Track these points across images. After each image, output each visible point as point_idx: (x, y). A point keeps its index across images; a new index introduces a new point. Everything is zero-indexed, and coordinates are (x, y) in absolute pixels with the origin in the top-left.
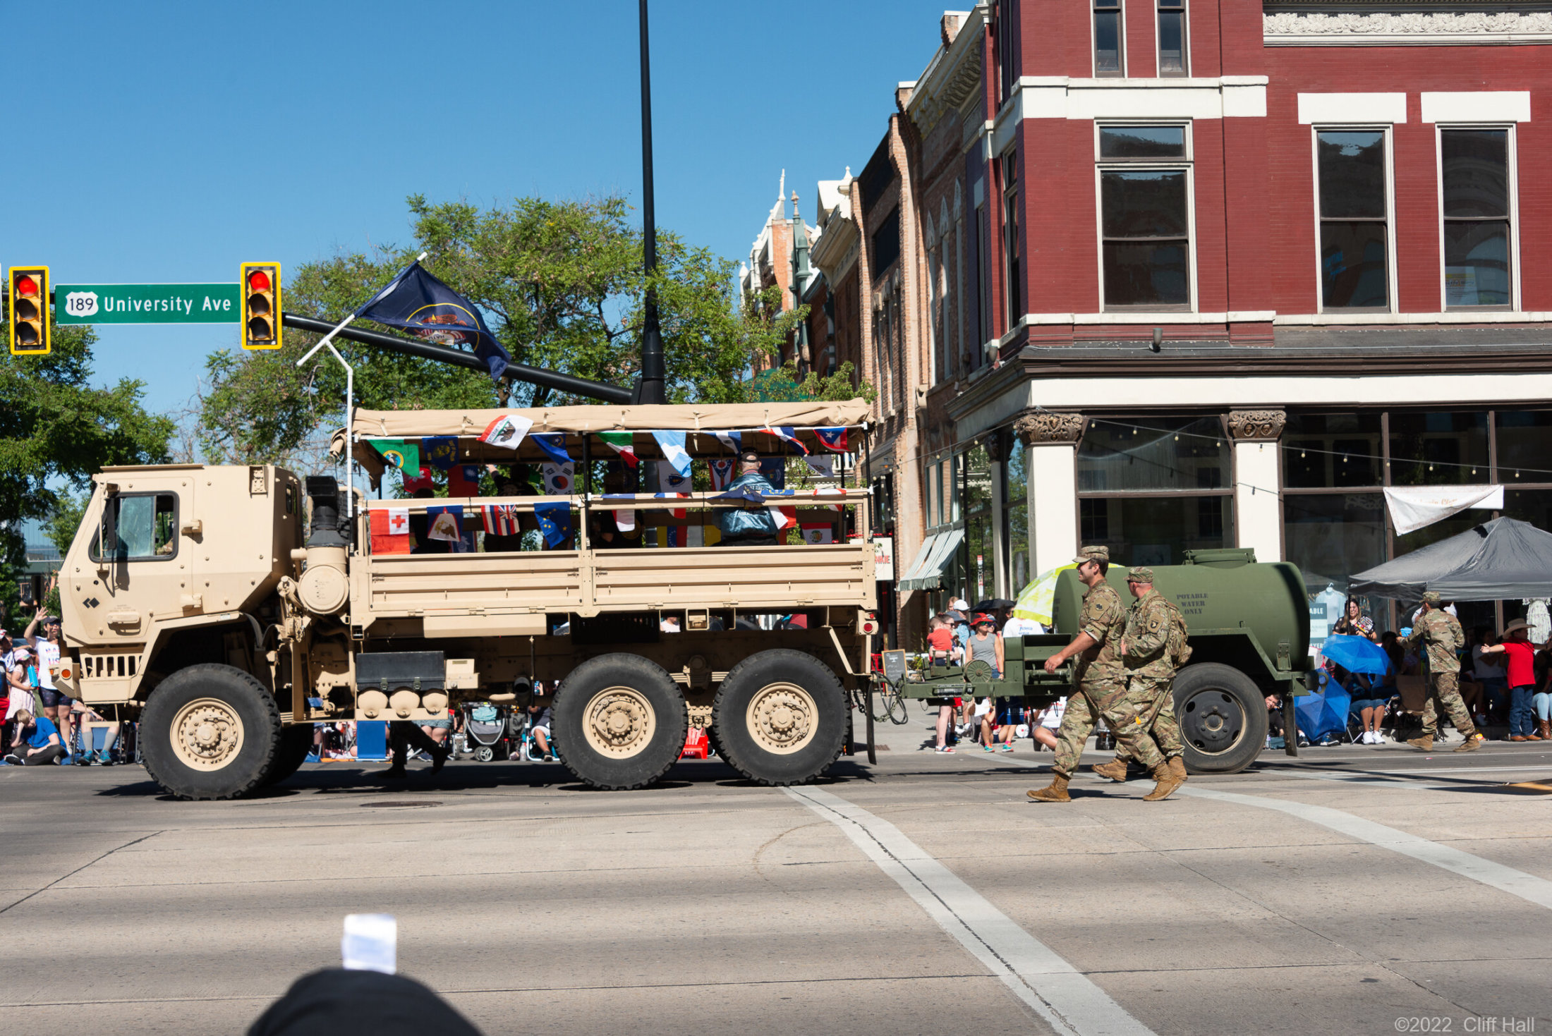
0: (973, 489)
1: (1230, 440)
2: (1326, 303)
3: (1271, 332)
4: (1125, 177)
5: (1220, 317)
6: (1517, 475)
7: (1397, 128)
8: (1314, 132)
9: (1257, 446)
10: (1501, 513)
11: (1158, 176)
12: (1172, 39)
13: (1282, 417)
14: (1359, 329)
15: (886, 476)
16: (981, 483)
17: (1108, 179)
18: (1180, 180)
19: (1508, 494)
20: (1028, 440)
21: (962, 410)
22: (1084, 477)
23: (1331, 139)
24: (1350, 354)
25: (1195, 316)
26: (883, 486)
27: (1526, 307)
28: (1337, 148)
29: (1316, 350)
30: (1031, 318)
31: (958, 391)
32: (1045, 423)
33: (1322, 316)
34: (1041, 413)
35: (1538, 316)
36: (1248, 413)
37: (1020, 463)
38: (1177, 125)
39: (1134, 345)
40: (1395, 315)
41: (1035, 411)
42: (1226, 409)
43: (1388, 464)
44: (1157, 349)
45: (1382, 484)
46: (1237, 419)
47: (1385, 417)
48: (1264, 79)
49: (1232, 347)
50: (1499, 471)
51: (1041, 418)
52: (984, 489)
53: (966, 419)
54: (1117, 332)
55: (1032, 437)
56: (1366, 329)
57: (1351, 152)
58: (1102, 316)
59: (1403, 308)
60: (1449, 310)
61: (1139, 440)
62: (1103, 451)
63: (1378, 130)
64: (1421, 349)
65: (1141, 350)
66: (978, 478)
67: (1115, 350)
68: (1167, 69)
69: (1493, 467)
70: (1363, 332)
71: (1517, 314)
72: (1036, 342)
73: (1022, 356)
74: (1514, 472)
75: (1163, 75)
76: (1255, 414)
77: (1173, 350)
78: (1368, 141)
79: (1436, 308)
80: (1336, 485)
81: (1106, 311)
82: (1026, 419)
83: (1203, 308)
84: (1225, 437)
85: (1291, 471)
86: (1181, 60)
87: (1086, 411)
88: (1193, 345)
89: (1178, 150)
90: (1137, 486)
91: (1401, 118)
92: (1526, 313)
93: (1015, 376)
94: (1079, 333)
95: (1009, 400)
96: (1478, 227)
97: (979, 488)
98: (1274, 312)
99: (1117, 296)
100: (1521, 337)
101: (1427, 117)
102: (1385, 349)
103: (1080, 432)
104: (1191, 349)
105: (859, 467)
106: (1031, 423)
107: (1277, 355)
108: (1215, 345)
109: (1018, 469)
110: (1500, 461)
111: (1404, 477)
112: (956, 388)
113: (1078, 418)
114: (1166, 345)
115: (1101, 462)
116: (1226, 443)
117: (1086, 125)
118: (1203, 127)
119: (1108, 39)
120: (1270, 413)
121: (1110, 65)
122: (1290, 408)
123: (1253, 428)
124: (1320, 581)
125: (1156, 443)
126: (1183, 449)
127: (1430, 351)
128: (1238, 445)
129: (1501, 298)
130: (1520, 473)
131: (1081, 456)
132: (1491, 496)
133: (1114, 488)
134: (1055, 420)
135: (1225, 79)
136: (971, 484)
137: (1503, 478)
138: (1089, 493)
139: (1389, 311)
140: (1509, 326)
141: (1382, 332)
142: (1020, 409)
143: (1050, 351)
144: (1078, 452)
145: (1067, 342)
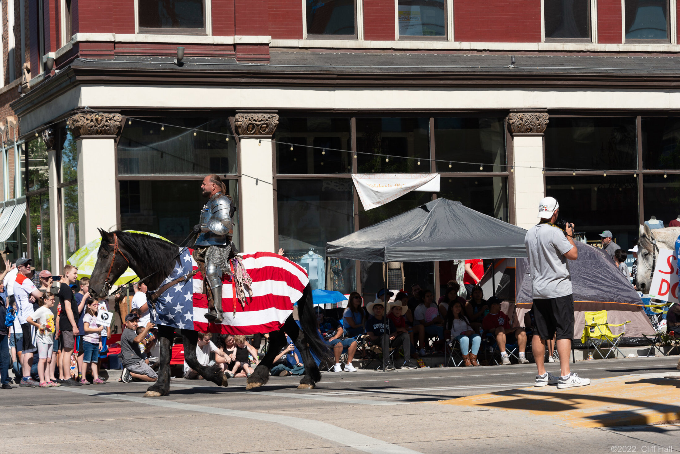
0: (32, 172)
1: (236, 136)
2: (309, 31)
3: (268, 53)
5: (229, 40)
6: (450, 166)
9: (258, 141)
10: (438, 195)
13: (275, 119)
14: (334, 52)
16: (39, 168)
19: (443, 181)
20: (78, 134)
21: (25, 108)
22: (123, 163)
24: (327, 71)
25: (209, 38)
27: (458, 38)
29: (302, 68)
30: (81, 36)
31: (21, 93)
32: (92, 121)
33: (306, 42)
34: (88, 112)
35: (466, 45)
36: (250, 115)
37: (71, 152)
39: (162, 60)
40: (361, 42)
41: (84, 111)
42: (232, 112)
43: (356, 157)
44: (180, 64)
45: (350, 171)
46: (242, 120)
47: (353, 120)
49: (238, 63)
50: (437, 164)
51: (88, 116)
53: (28, 116)
54: (149, 50)
55: (81, 131)
56: (339, 52)
58: (137, 36)
59: (367, 37)
60: (401, 39)
62: (137, 143)
64: (381, 69)
65: (168, 64)
66: (36, 164)
67: (148, 63)
69: (433, 160)
70: (337, 54)
71: (451, 44)
72: (84, 55)
73: (74, 66)
74: (448, 164)
76: (255, 116)
77: (192, 64)
79: (392, 38)
80: (315, 172)
81: (140, 32)
82: (77, 117)
83: (216, 32)
84: (232, 133)
85: (282, 161)
87: (124, 111)
88: (208, 61)
90: (164, 172)
92: (457, 43)
93: (68, 82)
94: (119, 49)
95: (63, 101)
98: (270, 37)
99: (148, 21)
100: (454, 60)
102: (353, 67)
103: (119, 128)
104: (207, 64)
106: (81, 120)
107: (272, 70)
108: (225, 61)
109: (68, 156)
110: (439, 154)
111: (367, 167)
112: (19, 90)
113: (118, 117)
114: (187, 60)
115: (136, 151)
116: (233, 138)
120: (266, 116)
122: (282, 112)
123: (254, 127)
124: (304, 245)
125: (179, 137)
126: (199, 143)
127: (387, 70)
128: (243, 141)
129: (439, 30)
130: (452, 164)
131: (120, 147)
132: (431, 182)
133: (146, 173)
134: (100, 118)
136: (31, 168)
137: (440, 168)
138: (126, 176)
139: (357, 38)
140: (445, 53)
141: (351, 54)
142: (72, 108)
143: (96, 63)
144: (118, 143)
145: (109, 56)
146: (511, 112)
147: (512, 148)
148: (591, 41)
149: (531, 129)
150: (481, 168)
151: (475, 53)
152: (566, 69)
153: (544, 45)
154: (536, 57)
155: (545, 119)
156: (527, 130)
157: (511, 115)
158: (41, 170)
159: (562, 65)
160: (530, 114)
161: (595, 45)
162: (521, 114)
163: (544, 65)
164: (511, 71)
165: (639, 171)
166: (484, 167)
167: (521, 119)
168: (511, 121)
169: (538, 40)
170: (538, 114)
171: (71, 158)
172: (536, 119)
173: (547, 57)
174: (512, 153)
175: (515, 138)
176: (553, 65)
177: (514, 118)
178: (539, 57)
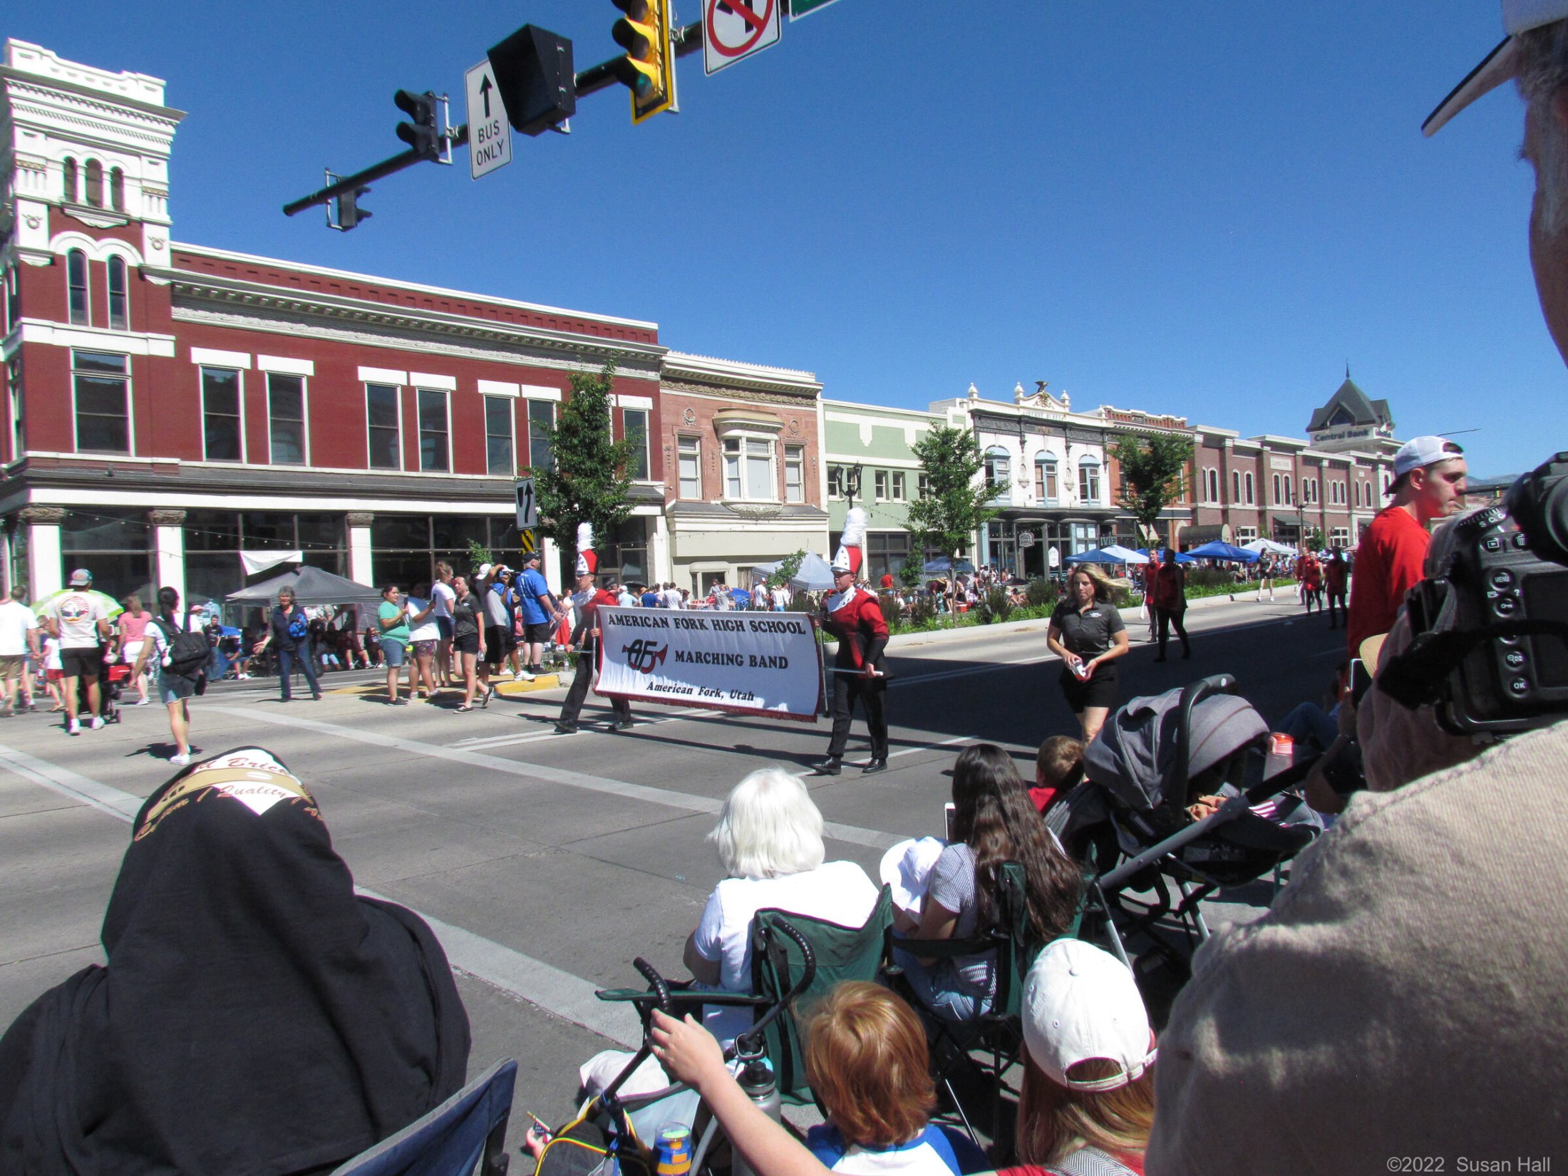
1: (155, 525)
2: (208, 456)
3: (177, 469)
4: (90, 380)
5: (147, 460)
6: (310, 546)
7: (246, 371)
8: (201, 370)
9: (171, 528)
10: (302, 565)
11: (109, 383)
12: (118, 309)
13: (184, 514)
14: (225, 471)
17: (80, 381)
18: (122, 386)
19: (305, 556)
20: (29, 521)
22: (65, 542)
23: (211, 373)
24: (220, 483)
25: (132, 458)
27: (314, 464)
28: (213, 378)
29: (202, 480)
30: (30, 454)
32: (40, 513)
33: (205, 463)
34: (37, 507)
35: (318, 470)
36: (165, 511)
37: (22, 534)
38: (121, 356)
39: (97, 472)
40: (244, 464)
41: (33, 506)
42: (151, 508)
43: (242, 539)
44: (111, 475)
45: (239, 549)
46: (159, 514)
47: (240, 516)
48: (173, 338)
49: (155, 476)
50: (300, 544)
51: (38, 510)
54: (85, 464)
55: (31, 520)
56: (229, 471)
57: (220, 380)
58: (76, 455)
59: (249, 461)
60: (273, 464)
61: (98, 524)
62: (77, 529)
63: (235, 371)
65: (101, 475)
67: (84, 474)
68: (115, 325)
69: (297, 542)
70: (227, 472)
71: (308, 468)
72: (33, 467)
73: (26, 474)
74: (308, 544)
75: (113, 328)
76: (168, 512)
77: (120, 475)
78: (229, 375)
79: (266, 462)
80: (211, 548)
81: (79, 452)
82: (28, 510)
83: (139, 454)
84: (152, 524)
85: (189, 542)
86: (123, 322)
87: (67, 506)
88: (133, 474)
89: (121, 369)
91: (248, 366)
92: (312, 468)
93: (20, 485)
94: (62, 464)
95: (16, 499)
98: (179, 459)
99: (85, 445)
100: (309, 479)
101: (261, 367)
102: (240, 481)
103: (62, 518)
104: (131, 476)
106: (32, 512)
107: (181, 481)
108: (145, 475)
110: (301, 538)
111: (251, 546)
113: (62, 511)
114: (117, 473)
115: (76, 535)
116: (152, 526)
117: (64, 350)
118: (137, 359)
119: (79, 304)
120: (177, 512)
121: (80, 317)
122: (189, 510)
123: (168, 519)
124: (205, 598)
125: (110, 525)
126: (127, 529)
127: (264, 484)
128: (159, 528)
129: (299, 459)
131: (64, 531)
132: (296, 556)
133: (84, 549)
134: (46, 511)
135: (149, 335)
137: (302, 547)
138: (68, 551)
139: (241, 462)
140: (304, 474)
141: (238, 473)
142: (22, 504)
143: (44, 472)
144: (62, 529)
145: (54, 468)
146: (349, 512)
147: (350, 535)
148: (400, 470)
149: (363, 523)
151: (325, 475)
152: (384, 487)
153: (369, 471)
154: (364, 479)
155: (371, 517)
156: (360, 524)
157: (349, 514)
159: (383, 484)
160: (362, 514)
161: (402, 472)
162: (356, 514)
163: (370, 484)
164: (349, 487)
165: (432, 550)
166: (331, 546)
167: (356, 517)
168: (349, 518)
169: (366, 468)
170: (366, 514)
172: (366, 517)
173: (372, 479)
174: (350, 538)
175: (352, 529)
176: (376, 484)
177: (352, 517)
178: (367, 479)
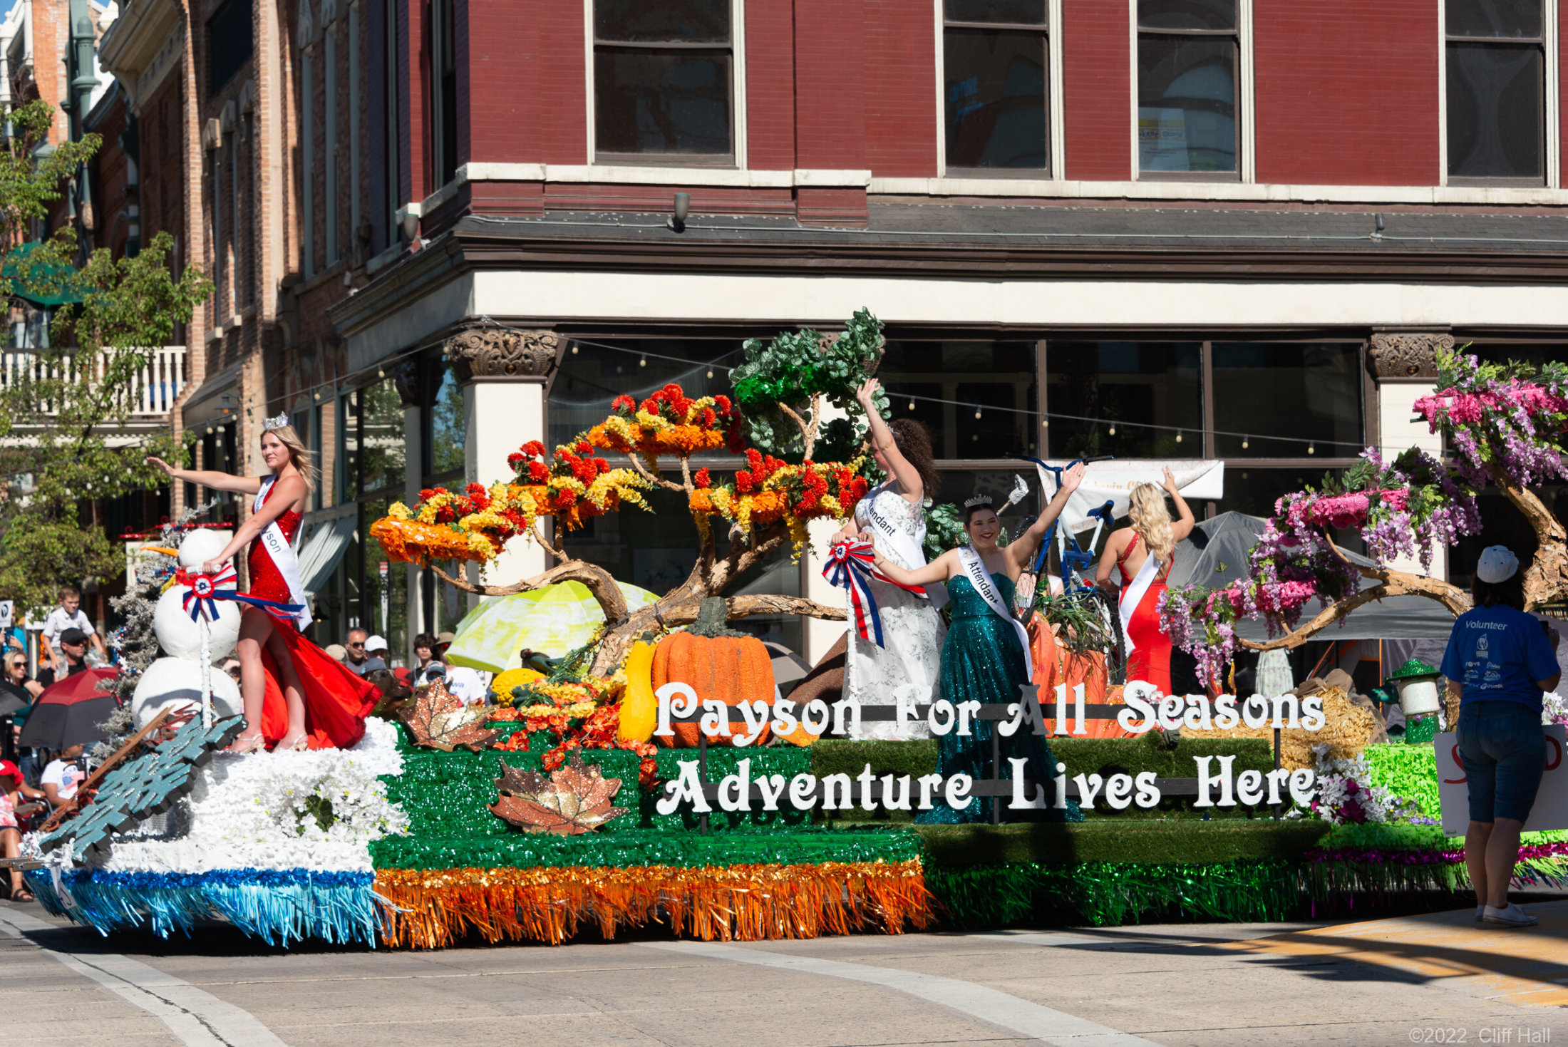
0: (372, 450)
2: (950, 161)
3: (863, 205)
5: (781, 178)
6: (1245, 445)
14: (1002, 205)
15: (225, 426)
16: (384, 442)
19: (1229, 474)
20: (467, 372)
21: (357, 318)
22: (559, 435)
24: (986, 244)
25: (742, 175)
26: (219, 443)
27: (1262, 176)
29: (934, 236)
30: (475, 170)
31: (349, 287)
32: (496, 345)
33: (943, 182)
34: (489, 327)
35: (1280, 191)
37: (451, 410)
39: (644, 220)
40: (1058, 183)
41: (479, 325)
43: (1046, 424)
44: (679, 226)
45: (1034, 454)
47: (1041, 347)
49: (800, 227)
50: (1217, 438)
51: (491, 335)
52: (389, 452)
53: (364, 334)
54: (615, 197)
55: (474, 366)
56: (1013, 204)
58: (591, 170)
59: (1073, 172)
60: (1144, 177)
61: (650, 376)
64: (1100, 240)
65: (654, 227)
66: (378, 434)
67: (612, 226)
69: (1208, 433)
70: (1008, 209)
71: (1249, 188)
72: (482, 209)
73: (459, 231)
74: (1242, 441)
77: (703, 229)
79: (1124, 175)
80: (960, 456)
81: (599, 161)
82: (466, 337)
83: (755, 162)
87: (562, 325)
88: (739, 222)
92: (1261, 187)
93: (448, 265)
94: (553, 196)
95: (436, 305)
96: (1189, 44)
97: (379, 451)
98: (868, 173)
99: (615, 139)
100: (1255, 223)
102: (1043, 237)
103: (552, 360)
104: (736, 229)
105: (178, 410)
106: (474, 343)
107: (872, 242)
108: (774, 223)
109: (446, 420)
110: (1219, 422)
111: (1071, 447)
112: (347, 281)
113: (551, 337)
114: (695, 221)
122: (892, 330)
127: (1114, 242)
129: (1223, 160)
130: (1250, 441)
131: (554, 401)
132: (1204, 478)
134: (512, 340)
136: (369, 442)
137: (1224, 449)
139: (1050, 176)
140: (1237, 207)
141: (1038, 209)
142: (453, 320)
143: (505, 224)
144: (549, 393)
145: (533, 210)
146: (1373, 333)
147: (1376, 408)
148: (1546, 184)
149: (1417, 369)
150: (1311, 450)
151: (1300, 209)
152: (1491, 243)
153: (1444, 192)
154: (1428, 218)
155: (1444, 347)
156: (1408, 371)
157: (1374, 338)
158: (389, 447)
159: (1484, 233)
160: (1415, 336)
161: (1554, 192)
162: (1396, 337)
163: (1446, 234)
164: (1375, 246)
166: (1316, 447)
167: (1396, 347)
168: (1375, 352)
169: (1433, 180)
170: (1431, 336)
171: (451, 424)
172: (1425, 348)
173: (1451, 218)
174: (1376, 418)
175: (1383, 387)
176: (1463, 233)
177: (1382, 346)
178: (1435, 217)
